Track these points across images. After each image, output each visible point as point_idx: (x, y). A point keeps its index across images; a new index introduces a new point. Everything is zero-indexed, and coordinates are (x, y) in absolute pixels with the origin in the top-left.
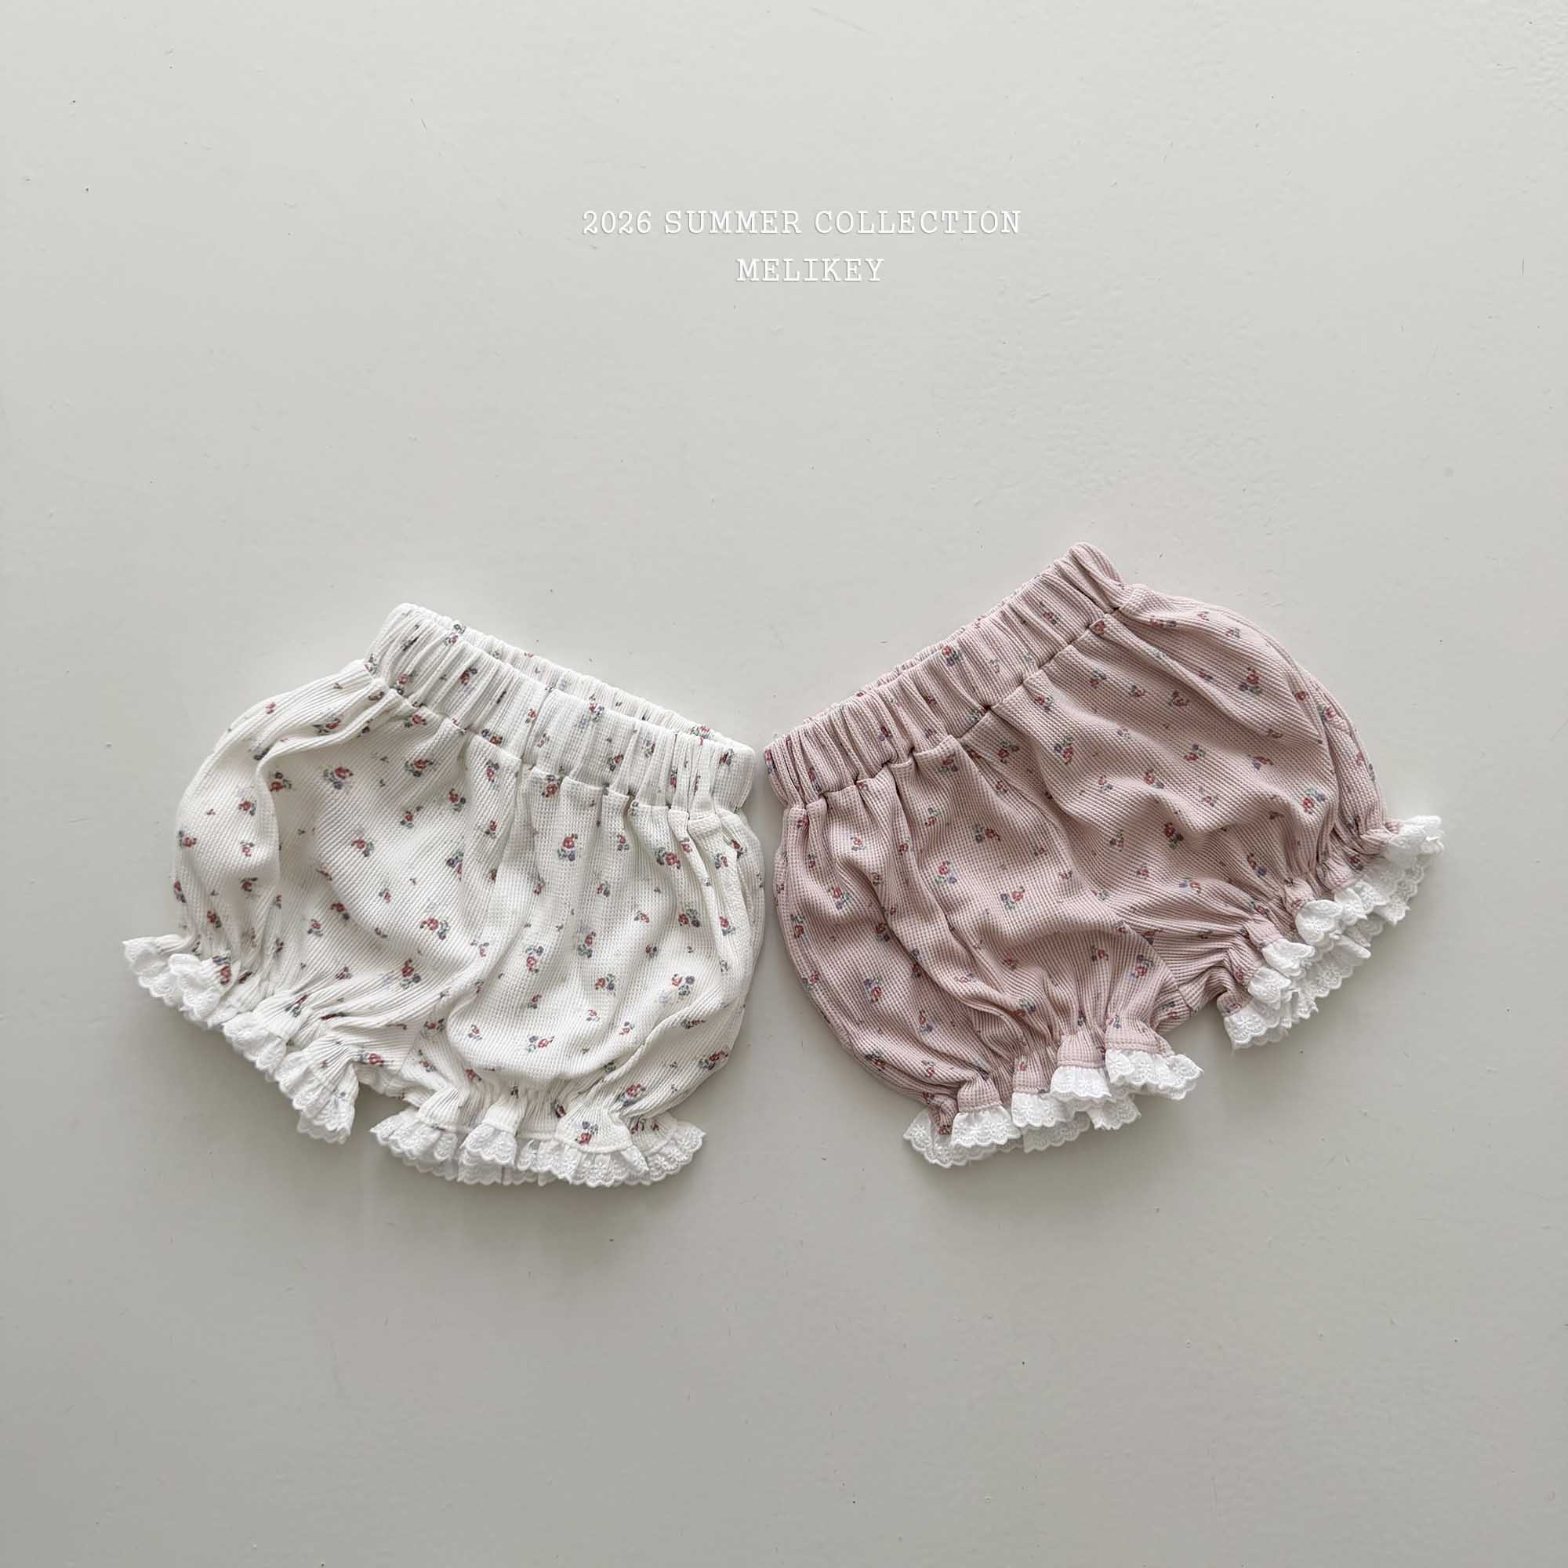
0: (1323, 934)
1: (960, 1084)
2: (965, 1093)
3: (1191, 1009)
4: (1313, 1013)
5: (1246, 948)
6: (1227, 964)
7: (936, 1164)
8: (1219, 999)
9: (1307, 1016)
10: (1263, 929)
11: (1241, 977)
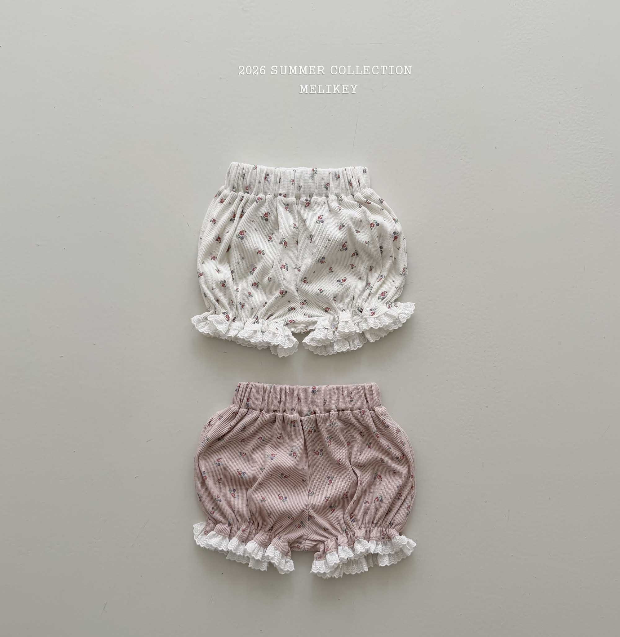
0: (360, 552)
1: (220, 522)
2: (219, 526)
3: (305, 549)
4: (340, 577)
5: (334, 542)
6: (325, 543)
7: (195, 541)
8: (316, 553)
9: (337, 577)
10: (343, 539)
11: (327, 550)
